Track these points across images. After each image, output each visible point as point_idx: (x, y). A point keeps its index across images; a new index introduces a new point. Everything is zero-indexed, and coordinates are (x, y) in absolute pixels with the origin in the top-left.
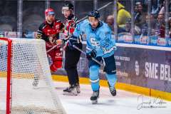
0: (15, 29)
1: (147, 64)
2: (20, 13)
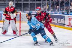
0: (21, 10)
1: (55, 19)
2: (22, 6)
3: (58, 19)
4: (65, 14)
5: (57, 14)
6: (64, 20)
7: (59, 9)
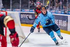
3: (59, 20)
4: (68, 14)
5: (57, 13)
6: (67, 21)
7: (61, 7)
